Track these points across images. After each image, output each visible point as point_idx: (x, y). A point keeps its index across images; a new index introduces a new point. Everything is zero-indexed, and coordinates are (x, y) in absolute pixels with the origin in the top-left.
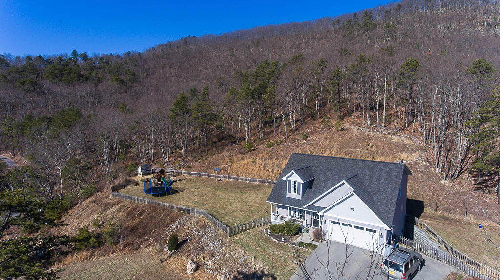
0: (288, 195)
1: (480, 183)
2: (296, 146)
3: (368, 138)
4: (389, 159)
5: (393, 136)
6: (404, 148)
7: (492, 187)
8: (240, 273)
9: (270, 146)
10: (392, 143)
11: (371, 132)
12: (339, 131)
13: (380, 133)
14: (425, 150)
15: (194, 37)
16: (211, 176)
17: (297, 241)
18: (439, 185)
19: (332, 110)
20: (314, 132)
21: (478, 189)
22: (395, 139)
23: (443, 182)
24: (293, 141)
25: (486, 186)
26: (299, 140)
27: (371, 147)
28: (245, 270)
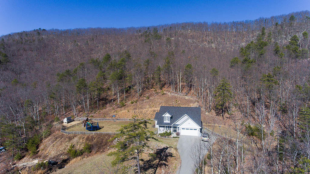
0: (165, 122)
1: (217, 113)
2: (145, 103)
3: (176, 98)
4: (186, 106)
5: (186, 97)
6: (191, 101)
7: (220, 114)
8: (158, 149)
9: (132, 103)
10: (186, 99)
11: (176, 95)
12: (163, 95)
13: (180, 95)
14: (198, 102)
15: (44, 30)
16: (109, 120)
17: (172, 137)
18: (205, 114)
19: (155, 84)
20: (151, 95)
21: (217, 115)
22: (187, 98)
23: (206, 113)
24: (143, 100)
25: (219, 114)
26: (145, 100)
27: (178, 102)
28: (159, 148)
